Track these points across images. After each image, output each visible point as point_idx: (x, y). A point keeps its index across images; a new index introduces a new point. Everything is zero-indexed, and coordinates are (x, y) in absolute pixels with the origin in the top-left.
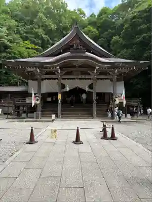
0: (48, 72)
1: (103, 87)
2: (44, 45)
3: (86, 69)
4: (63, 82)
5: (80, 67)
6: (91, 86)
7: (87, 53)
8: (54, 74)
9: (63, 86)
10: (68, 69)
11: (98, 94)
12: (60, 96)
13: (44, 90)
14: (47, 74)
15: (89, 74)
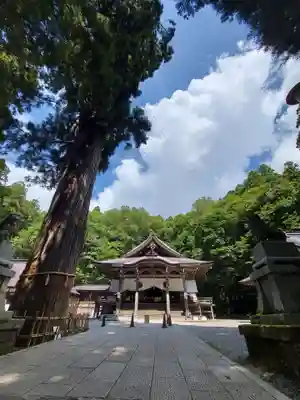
0: (129, 271)
1: (176, 284)
2: (129, 247)
3: (159, 269)
4: (141, 280)
5: (155, 267)
6: (165, 284)
7: (159, 257)
8: (132, 273)
9: (140, 285)
10: (145, 269)
11: (171, 293)
12: (137, 294)
13: (125, 288)
14: (128, 273)
15: (161, 274)
